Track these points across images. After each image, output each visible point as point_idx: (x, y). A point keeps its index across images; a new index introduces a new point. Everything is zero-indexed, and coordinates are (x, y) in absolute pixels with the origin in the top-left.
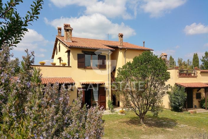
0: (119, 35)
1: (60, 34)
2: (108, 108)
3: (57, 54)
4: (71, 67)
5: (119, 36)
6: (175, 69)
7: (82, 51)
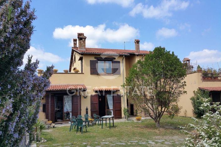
0: (136, 41)
1: (75, 46)
2: (124, 117)
3: (73, 66)
4: (83, 73)
5: (136, 43)
6: (198, 72)
7: (95, 57)
